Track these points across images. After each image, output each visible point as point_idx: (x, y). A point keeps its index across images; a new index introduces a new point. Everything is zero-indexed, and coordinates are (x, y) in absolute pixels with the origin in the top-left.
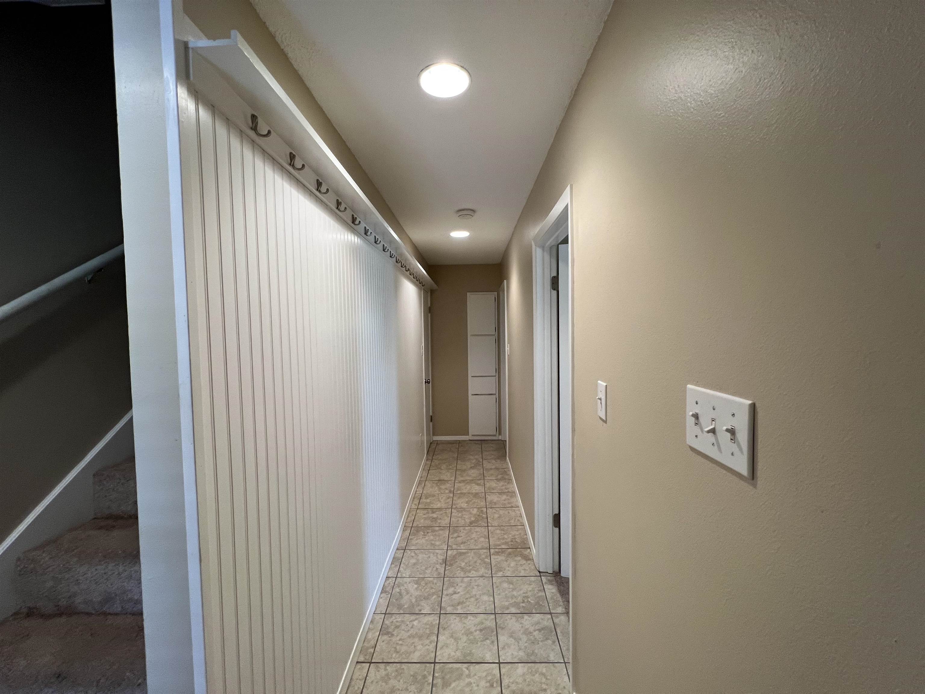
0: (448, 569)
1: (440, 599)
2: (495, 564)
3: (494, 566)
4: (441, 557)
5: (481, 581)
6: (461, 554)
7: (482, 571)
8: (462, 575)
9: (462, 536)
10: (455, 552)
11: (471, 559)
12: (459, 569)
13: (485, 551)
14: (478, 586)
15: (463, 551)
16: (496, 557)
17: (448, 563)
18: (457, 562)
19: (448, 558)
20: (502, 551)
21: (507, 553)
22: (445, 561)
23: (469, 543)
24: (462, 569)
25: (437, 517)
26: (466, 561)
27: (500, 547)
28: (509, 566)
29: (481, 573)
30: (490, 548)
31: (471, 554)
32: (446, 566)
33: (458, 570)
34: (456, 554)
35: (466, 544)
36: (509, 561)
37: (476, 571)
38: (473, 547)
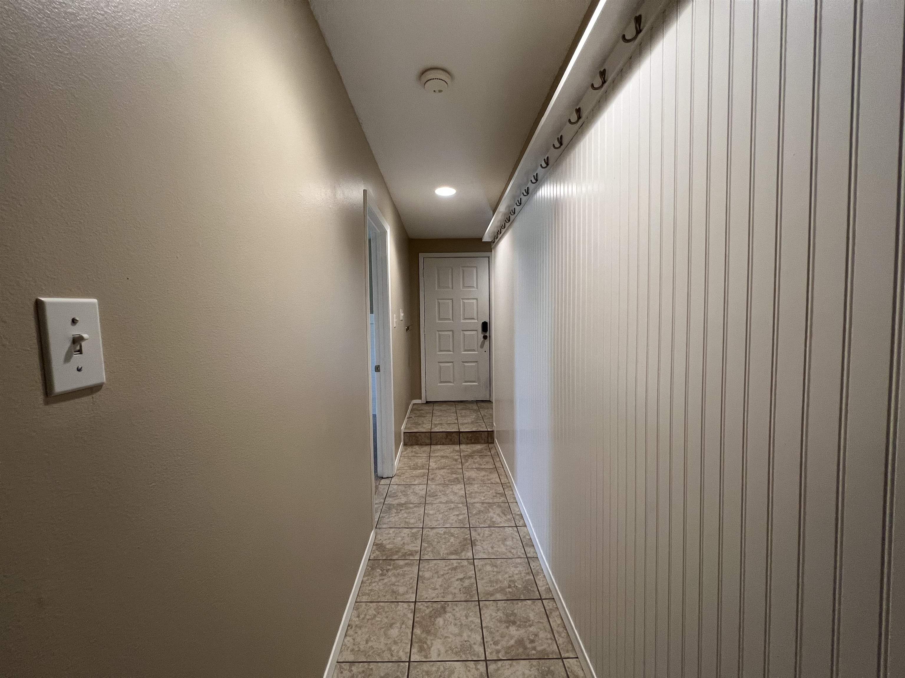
0: (467, 535)
1: (469, 511)
2: (418, 541)
3: (418, 538)
4: (478, 548)
5: (434, 524)
6: (455, 552)
7: (432, 533)
8: (452, 530)
9: (457, 580)
10: (463, 555)
11: (443, 546)
12: (456, 536)
13: (426, 557)
14: (437, 520)
15: (453, 557)
16: (414, 549)
17: (469, 542)
18: (460, 543)
19: (470, 548)
20: (404, 556)
21: (400, 554)
22: (473, 543)
23: (446, 568)
24: (452, 535)
25: (507, 627)
26: (449, 544)
27: (407, 561)
28: (403, 538)
29: (435, 531)
30: (419, 562)
31: (443, 551)
32: (469, 538)
33: (457, 534)
34: (462, 552)
35: (450, 567)
36: (402, 543)
37: (438, 533)
38: (442, 563)
